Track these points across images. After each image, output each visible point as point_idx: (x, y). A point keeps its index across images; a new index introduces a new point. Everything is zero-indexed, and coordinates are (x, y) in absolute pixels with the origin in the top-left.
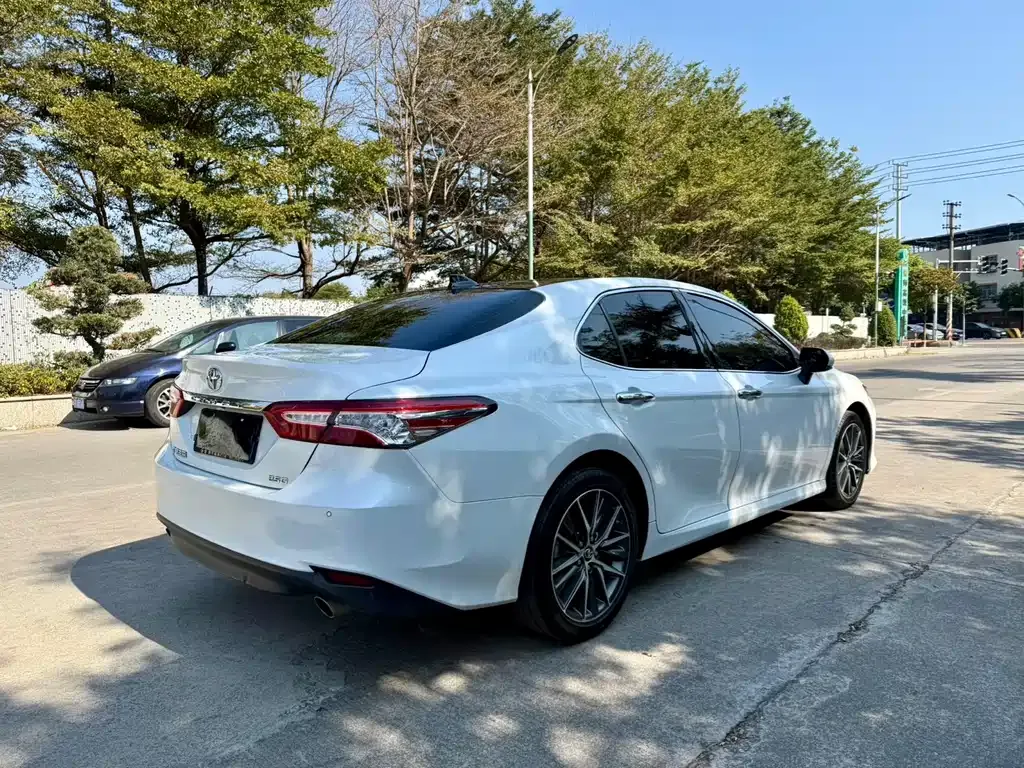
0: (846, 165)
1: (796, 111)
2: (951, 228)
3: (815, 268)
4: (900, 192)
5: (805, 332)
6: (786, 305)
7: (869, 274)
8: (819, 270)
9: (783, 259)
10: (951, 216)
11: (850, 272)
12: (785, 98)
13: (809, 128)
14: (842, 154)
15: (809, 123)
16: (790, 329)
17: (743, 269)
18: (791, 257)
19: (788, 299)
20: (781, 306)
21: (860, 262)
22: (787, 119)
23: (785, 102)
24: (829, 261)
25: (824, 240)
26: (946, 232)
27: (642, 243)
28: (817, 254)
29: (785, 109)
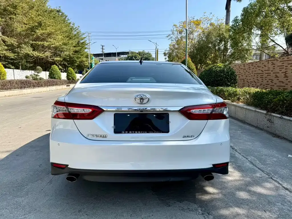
0: (77, 31)
1: (63, 12)
2: (103, 52)
3: (74, 60)
4: (90, 41)
5: (76, 78)
6: (70, 70)
7: (86, 63)
8: (75, 60)
9: (66, 57)
10: (103, 49)
11: (82, 62)
12: (59, 7)
13: (67, 18)
14: (76, 28)
15: (67, 16)
16: (72, 77)
17: (55, 59)
18: (68, 56)
19: (70, 68)
20: (68, 71)
21: (84, 59)
22: (61, 14)
23: (59, 8)
24: (78, 58)
25: (76, 52)
26: (102, 53)
27: (25, 47)
28: (75, 56)
29: (60, 10)
